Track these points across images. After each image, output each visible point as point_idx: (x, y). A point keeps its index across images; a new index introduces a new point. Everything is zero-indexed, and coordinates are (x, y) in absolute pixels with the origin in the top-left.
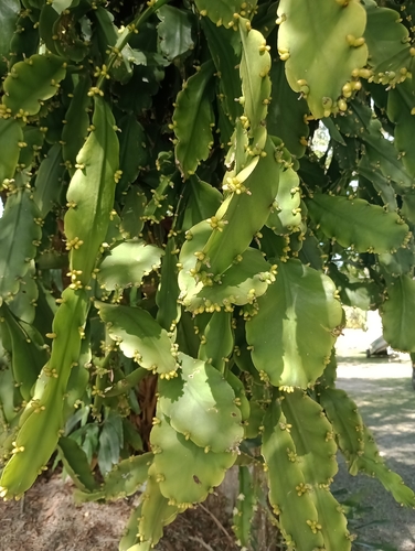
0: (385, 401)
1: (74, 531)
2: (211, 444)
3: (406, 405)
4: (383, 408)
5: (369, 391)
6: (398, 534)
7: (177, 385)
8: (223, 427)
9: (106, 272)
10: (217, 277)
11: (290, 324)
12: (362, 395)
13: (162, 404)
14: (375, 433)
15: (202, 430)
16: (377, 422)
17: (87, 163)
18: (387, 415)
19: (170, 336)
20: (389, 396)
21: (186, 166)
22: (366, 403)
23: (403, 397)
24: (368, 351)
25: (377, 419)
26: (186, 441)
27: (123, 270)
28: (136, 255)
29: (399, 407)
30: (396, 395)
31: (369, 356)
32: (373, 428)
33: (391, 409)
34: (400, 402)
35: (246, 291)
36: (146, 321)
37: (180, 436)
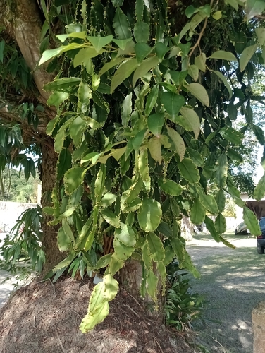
0: (240, 260)
1: (77, 299)
2: (128, 244)
3: (251, 262)
4: (238, 264)
5: (232, 254)
6: (230, 323)
7: (120, 230)
8: (131, 240)
9: (103, 202)
10: (129, 205)
11: (149, 215)
12: (228, 256)
13: (116, 235)
14: (230, 276)
15: (126, 240)
16: (232, 271)
17: (99, 176)
18: (239, 267)
19: (118, 218)
20: (243, 257)
21: (122, 174)
22: (229, 261)
23: (251, 258)
24: (236, 230)
25: (233, 269)
26: (122, 244)
27: (107, 201)
28: (110, 197)
29: (247, 263)
30: (247, 256)
31: (236, 234)
32: (229, 274)
33: (242, 264)
34: (248, 260)
35: (135, 208)
36: (112, 214)
37: (121, 243)
